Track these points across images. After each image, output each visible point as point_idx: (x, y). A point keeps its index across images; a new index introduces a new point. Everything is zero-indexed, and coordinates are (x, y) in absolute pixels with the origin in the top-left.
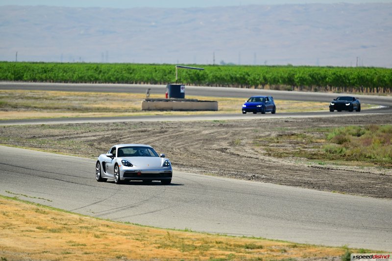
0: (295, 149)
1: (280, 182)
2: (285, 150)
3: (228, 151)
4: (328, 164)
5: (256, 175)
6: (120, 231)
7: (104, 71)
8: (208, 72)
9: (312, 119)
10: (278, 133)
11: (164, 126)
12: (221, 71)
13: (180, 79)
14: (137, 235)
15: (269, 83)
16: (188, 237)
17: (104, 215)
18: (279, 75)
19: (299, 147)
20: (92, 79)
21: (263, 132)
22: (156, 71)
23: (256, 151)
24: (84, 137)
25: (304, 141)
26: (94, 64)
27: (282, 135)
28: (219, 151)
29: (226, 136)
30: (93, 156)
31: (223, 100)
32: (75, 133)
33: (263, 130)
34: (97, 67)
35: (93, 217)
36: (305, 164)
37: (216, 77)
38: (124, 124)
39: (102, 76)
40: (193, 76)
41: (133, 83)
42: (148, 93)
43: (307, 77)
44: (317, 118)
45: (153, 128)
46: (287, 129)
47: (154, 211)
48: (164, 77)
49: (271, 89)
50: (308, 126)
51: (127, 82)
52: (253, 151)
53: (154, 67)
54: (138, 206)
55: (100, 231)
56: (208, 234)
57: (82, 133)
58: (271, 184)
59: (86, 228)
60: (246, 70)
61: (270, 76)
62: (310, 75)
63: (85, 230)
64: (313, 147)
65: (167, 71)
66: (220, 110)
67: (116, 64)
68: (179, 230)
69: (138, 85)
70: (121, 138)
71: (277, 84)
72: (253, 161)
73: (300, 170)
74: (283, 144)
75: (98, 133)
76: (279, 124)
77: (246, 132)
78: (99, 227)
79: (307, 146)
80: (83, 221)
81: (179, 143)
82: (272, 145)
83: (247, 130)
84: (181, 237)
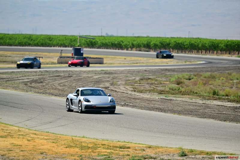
0: (151, 87)
1: (141, 108)
2: (145, 88)
3: (110, 88)
4: (171, 97)
5: (127, 104)
6: (43, 137)
7: (34, 39)
8: (98, 40)
9: (161, 69)
10: (140, 78)
11: (70, 73)
12: (106, 40)
13: (81, 45)
14: (53, 139)
15: (135, 47)
16: (85, 141)
17: (33, 127)
18: (141, 42)
19: (153, 86)
20: (27, 44)
21: (131, 77)
22: (66, 40)
23: (127, 89)
24: (22, 79)
25: (156, 83)
26: (28, 35)
27: (143, 79)
28: (104, 88)
29: (108, 79)
30: (27, 91)
31: (107, 58)
32: (16, 77)
33: (131, 76)
34: (30, 37)
35: (27, 129)
36: (156, 97)
37: (103, 43)
38: (46, 72)
39: (33, 42)
40: (89, 42)
41: (52, 47)
42: (61, 53)
43: (158, 43)
44: (164, 69)
45: (64, 74)
46: (146, 75)
47: (64, 125)
48: (71, 43)
49: (136, 51)
50: (159, 74)
51: (48, 46)
52: (125, 89)
53: (65, 37)
54: (54, 122)
55: (31, 137)
56: (97, 140)
57: (20, 77)
58: (136, 109)
59: (22, 135)
60: (122, 39)
61: (136, 43)
62: (160, 43)
63: (21, 137)
64: (162, 87)
65: (73, 40)
66: (105, 64)
67: (41, 35)
68: (79, 137)
69: (55, 48)
70: (44, 80)
71: (140, 47)
72: (125, 95)
73: (153, 101)
74: (143, 84)
75: (30, 77)
76: (141, 72)
77: (121, 77)
78: (30, 135)
79: (158, 86)
80: (20, 131)
81: (80, 84)
82: (136, 85)
83: (121, 76)
84: (80, 141)
